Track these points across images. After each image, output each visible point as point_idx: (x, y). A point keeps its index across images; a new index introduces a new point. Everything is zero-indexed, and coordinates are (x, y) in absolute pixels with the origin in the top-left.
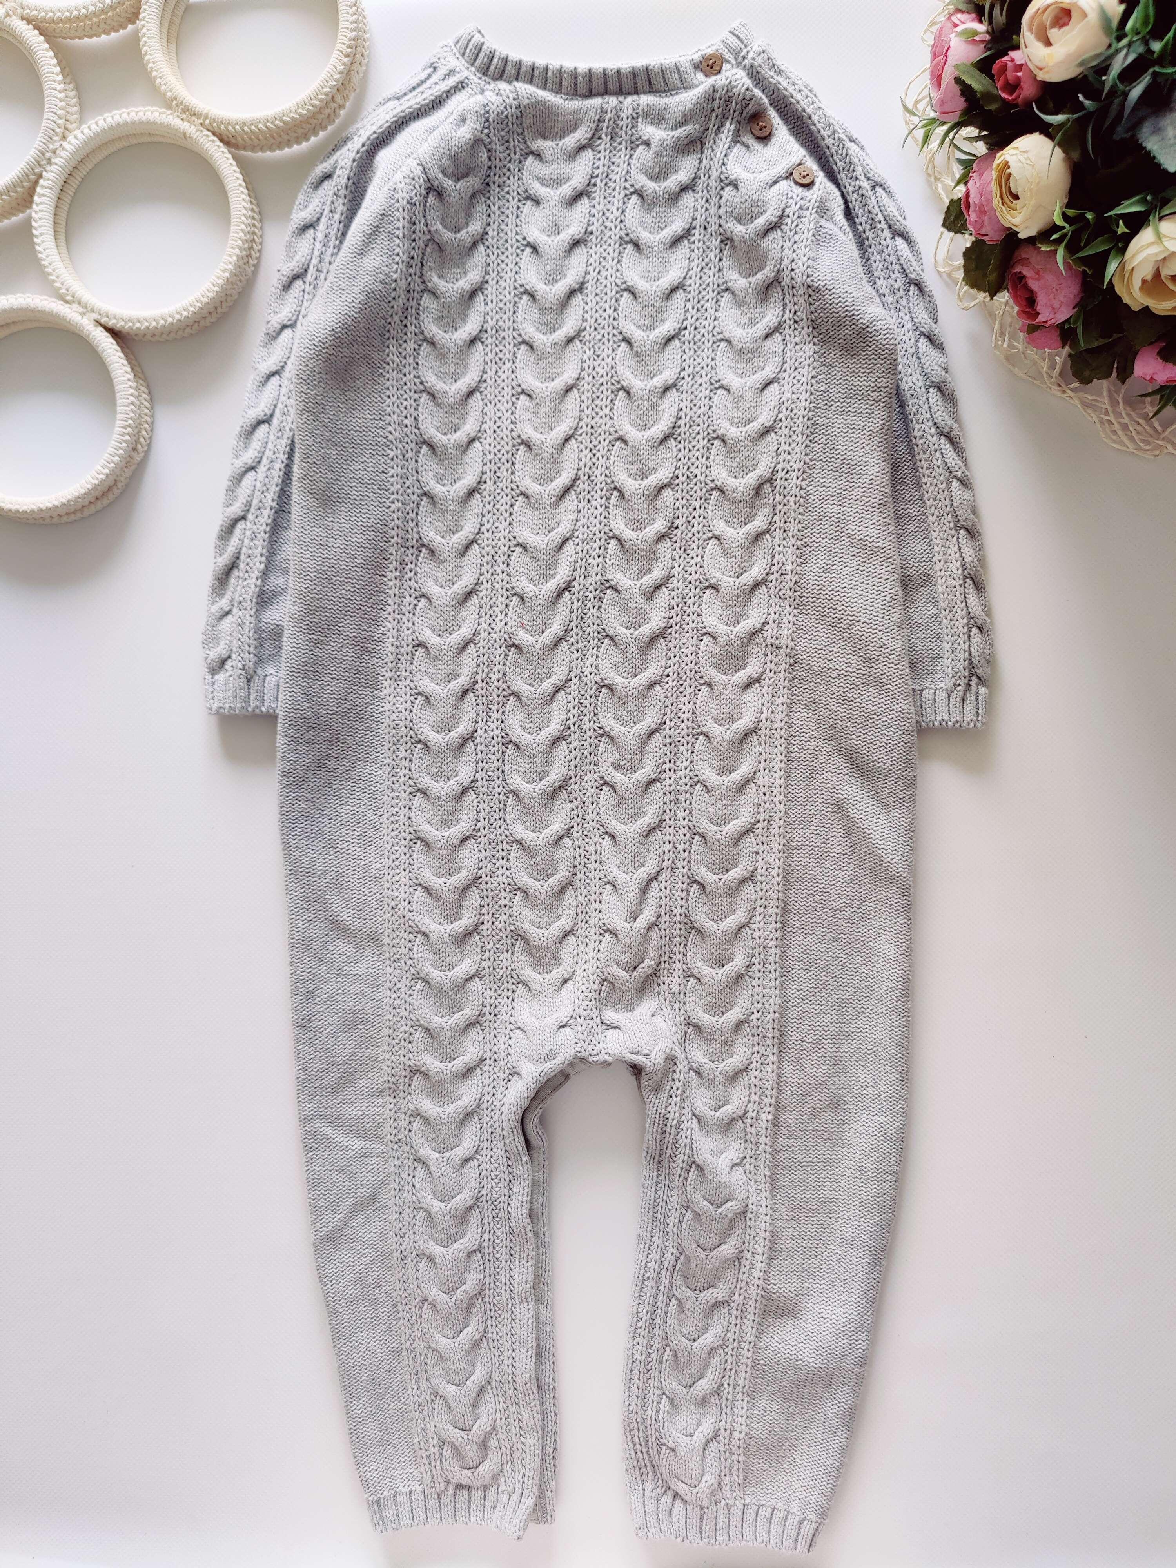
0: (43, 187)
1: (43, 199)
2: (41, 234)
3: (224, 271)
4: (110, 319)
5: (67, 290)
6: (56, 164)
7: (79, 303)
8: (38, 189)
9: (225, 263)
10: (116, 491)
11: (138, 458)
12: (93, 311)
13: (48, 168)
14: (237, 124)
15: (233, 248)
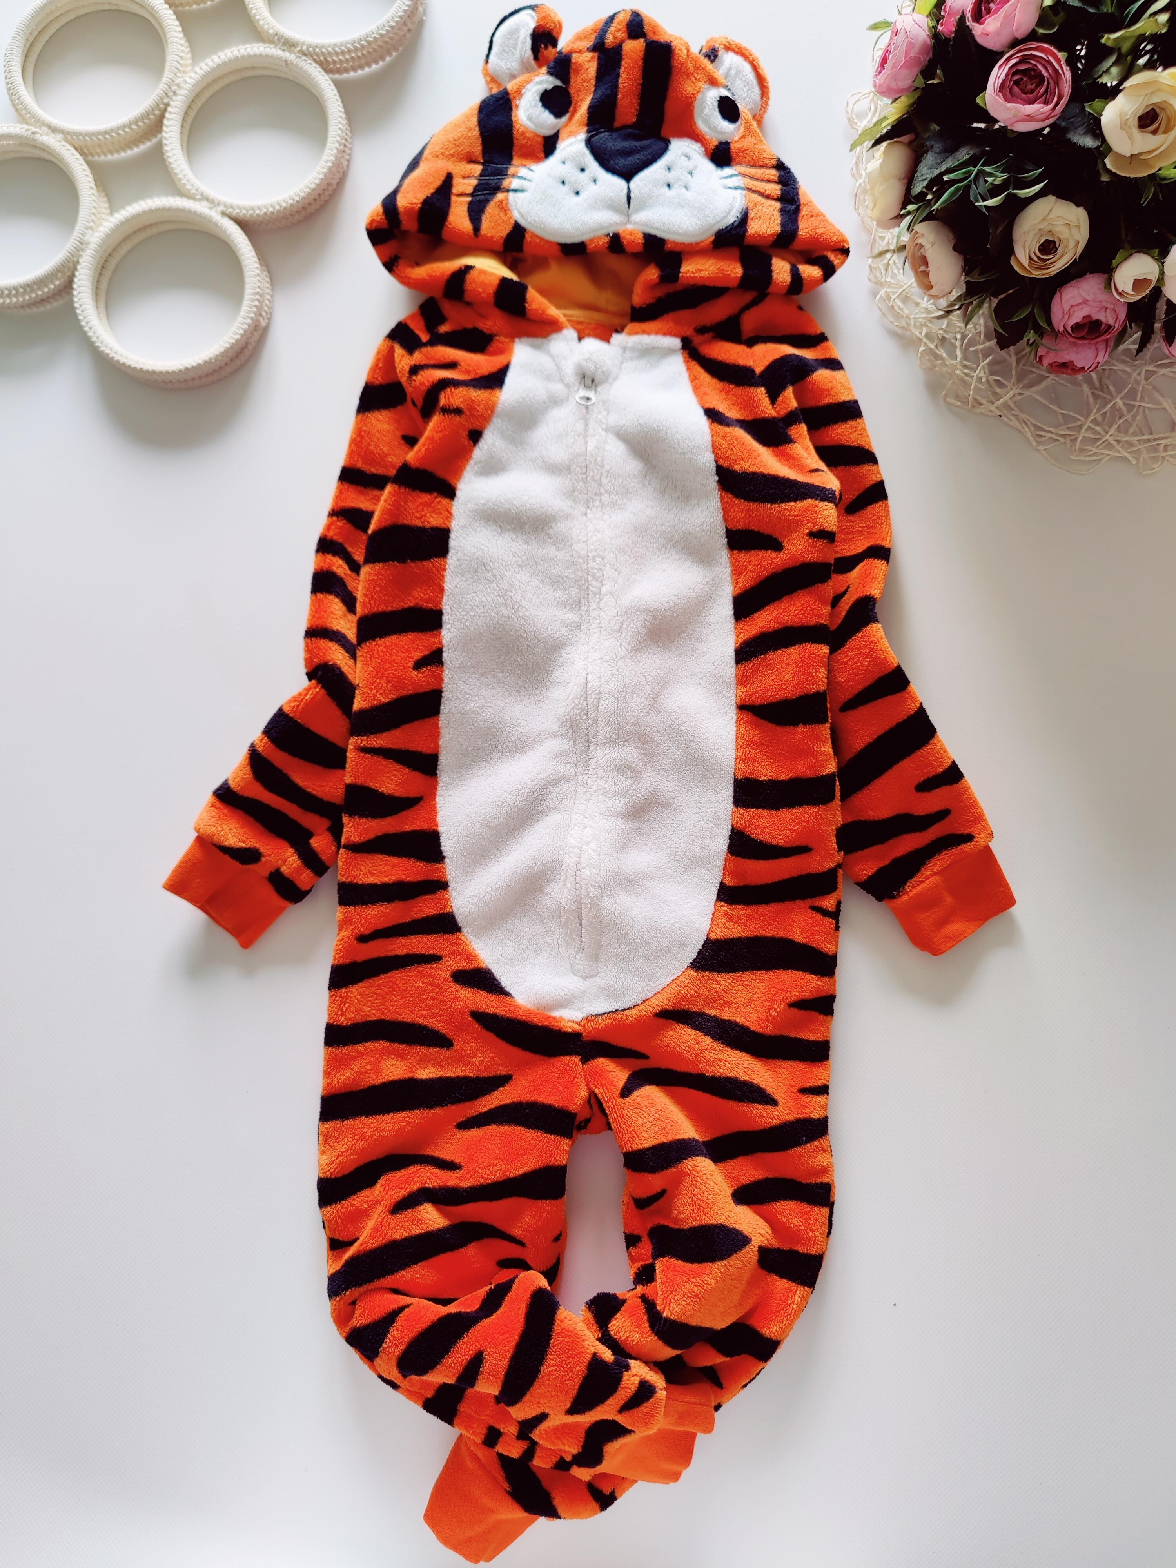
0: (170, 112)
1: (172, 122)
2: (172, 149)
3: (327, 161)
4: (234, 210)
5: (197, 190)
6: (181, 95)
7: (207, 199)
8: (167, 115)
9: (327, 156)
10: (247, 353)
11: (263, 323)
12: (219, 204)
13: (174, 98)
14: (329, 46)
15: (333, 143)
